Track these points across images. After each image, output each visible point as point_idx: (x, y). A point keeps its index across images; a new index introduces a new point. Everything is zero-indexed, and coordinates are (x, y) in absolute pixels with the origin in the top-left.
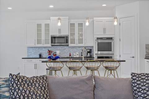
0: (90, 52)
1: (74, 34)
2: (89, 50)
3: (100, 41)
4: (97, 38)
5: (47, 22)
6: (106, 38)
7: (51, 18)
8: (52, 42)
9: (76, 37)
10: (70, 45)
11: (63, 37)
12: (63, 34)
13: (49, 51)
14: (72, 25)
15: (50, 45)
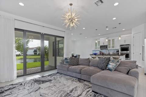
0: (118, 51)
1: (110, 44)
2: (117, 51)
3: (122, 46)
4: (120, 45)
5: (99, 40)
7: (101, 39)
8: (101, 48)
9: (111, 45)
10: (108, 49)
11: (105, 46)
12: (105, 44)
13: (100, 52)
14: (109, 41)
15: (100, 49)
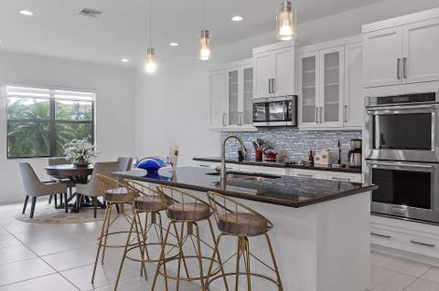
2: (358, 145)
3: (387, 110)
4: (379, 98)
6: (407, 99)
7: (255, 50)
10: (302, 126)
